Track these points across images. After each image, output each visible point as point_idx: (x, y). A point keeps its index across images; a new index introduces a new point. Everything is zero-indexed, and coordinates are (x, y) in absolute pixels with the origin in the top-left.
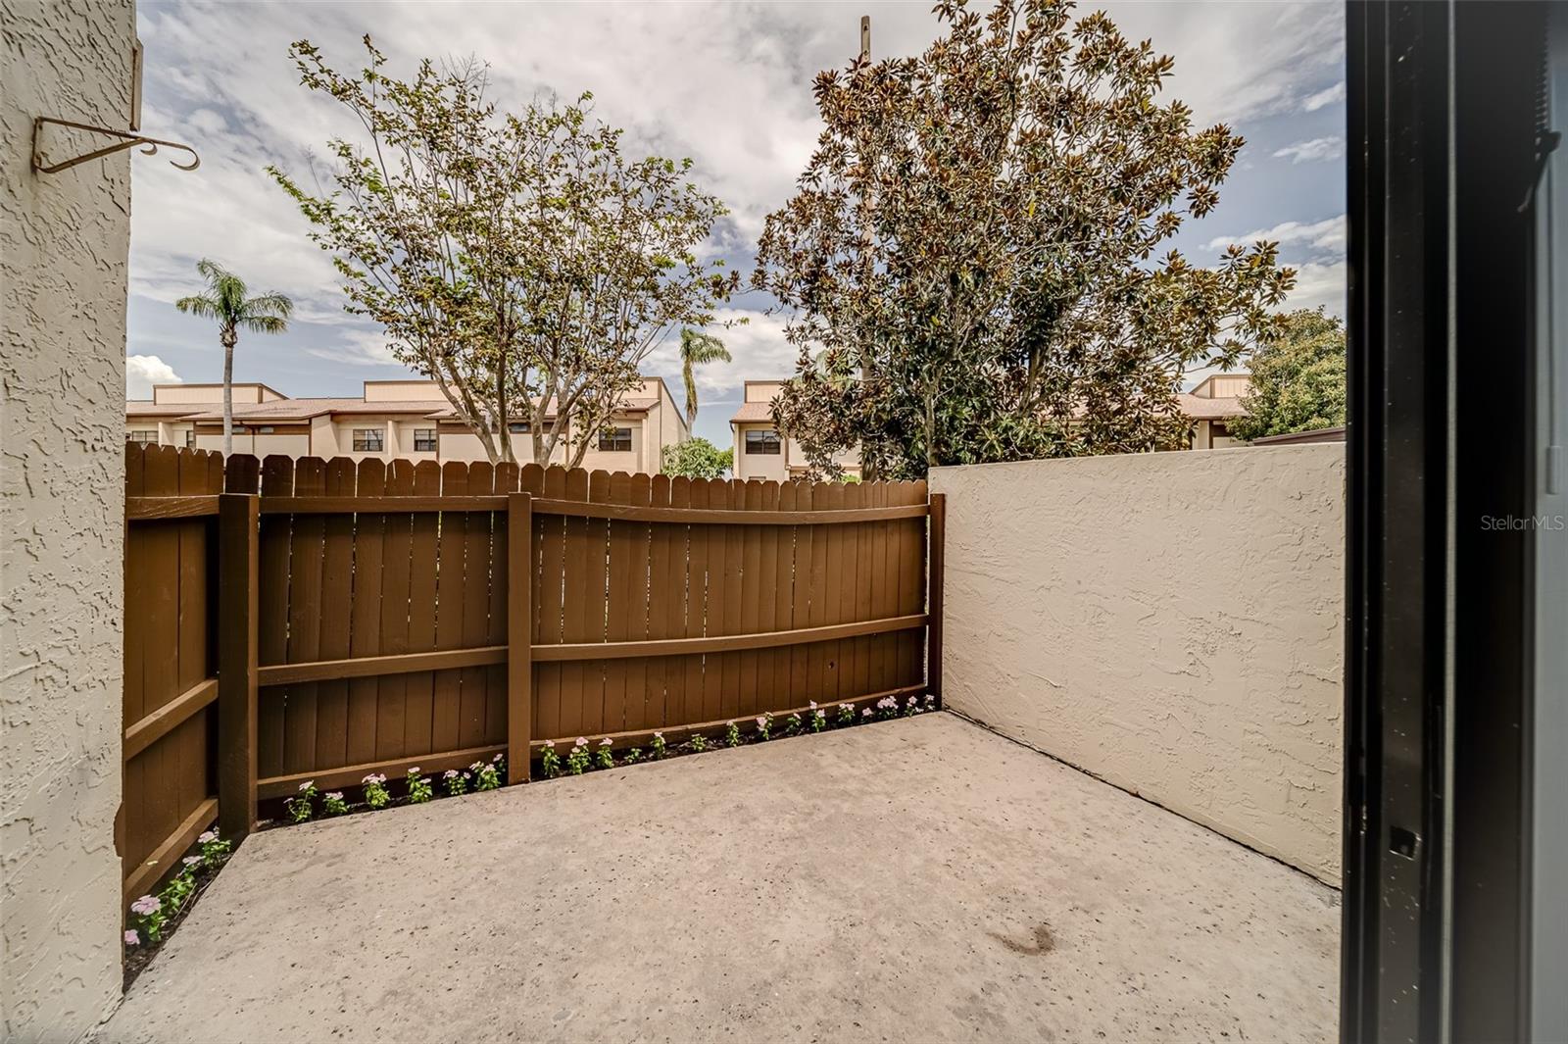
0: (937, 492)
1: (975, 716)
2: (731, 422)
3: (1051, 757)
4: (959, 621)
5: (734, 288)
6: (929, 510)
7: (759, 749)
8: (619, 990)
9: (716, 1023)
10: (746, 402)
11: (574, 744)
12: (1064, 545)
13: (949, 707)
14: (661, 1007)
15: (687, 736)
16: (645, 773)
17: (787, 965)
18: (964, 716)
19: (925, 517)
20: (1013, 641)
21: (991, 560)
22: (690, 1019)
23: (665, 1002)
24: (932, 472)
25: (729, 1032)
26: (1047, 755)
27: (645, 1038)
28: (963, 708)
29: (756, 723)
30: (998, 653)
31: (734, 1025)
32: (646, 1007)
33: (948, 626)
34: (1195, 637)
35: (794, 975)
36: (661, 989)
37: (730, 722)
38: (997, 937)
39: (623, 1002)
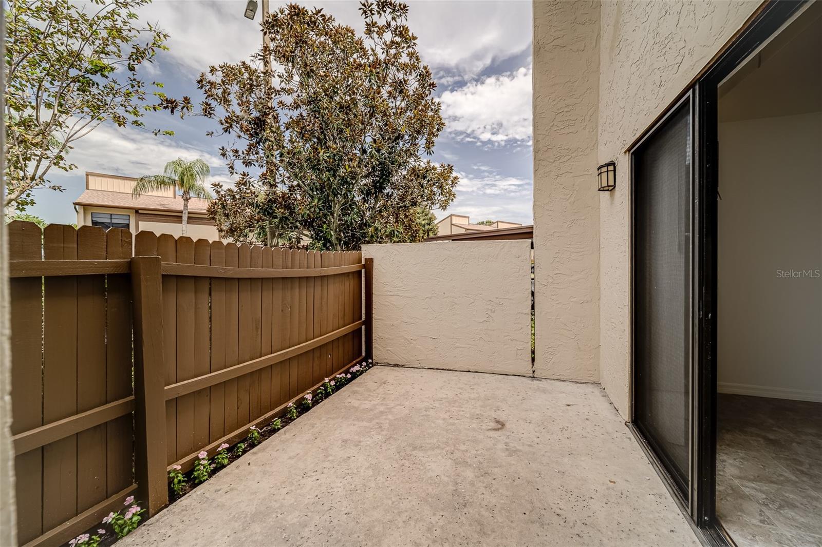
0: (368, 257)
1: (393, 363)
2: (75, 204)
3: (433, 369)
4: (383, 320)
5: (185, 109)
6: (364, 266)
7: (314, 412)
8: (409, 540)
9: (459, 515)
10: (87, 188)
11: (197, 458)
12: (438, 279)
13: (378, 363)
14: (435, 529)
15: (268, 422)
16: (260, 455)
17: (452, 480)
18: (389, 365)
19: (361, 271)
20: (413, 323)
21: (400, 289)
22: (450, 523)
23: (433, 526)
24: (364, 247)
25: (467, 514)
26: (431, 369)
27: (445, 543)
28: (386, 361)
29: (303, 398)
30: (406, 331)
31: (466, 510)
32: (429, 534)
33: (375, 324)
34: (488, 307)
35: (459, 481)
36: (425, 524)
37: (290, 404)
38: (490, 430)
39: (418, 541)
